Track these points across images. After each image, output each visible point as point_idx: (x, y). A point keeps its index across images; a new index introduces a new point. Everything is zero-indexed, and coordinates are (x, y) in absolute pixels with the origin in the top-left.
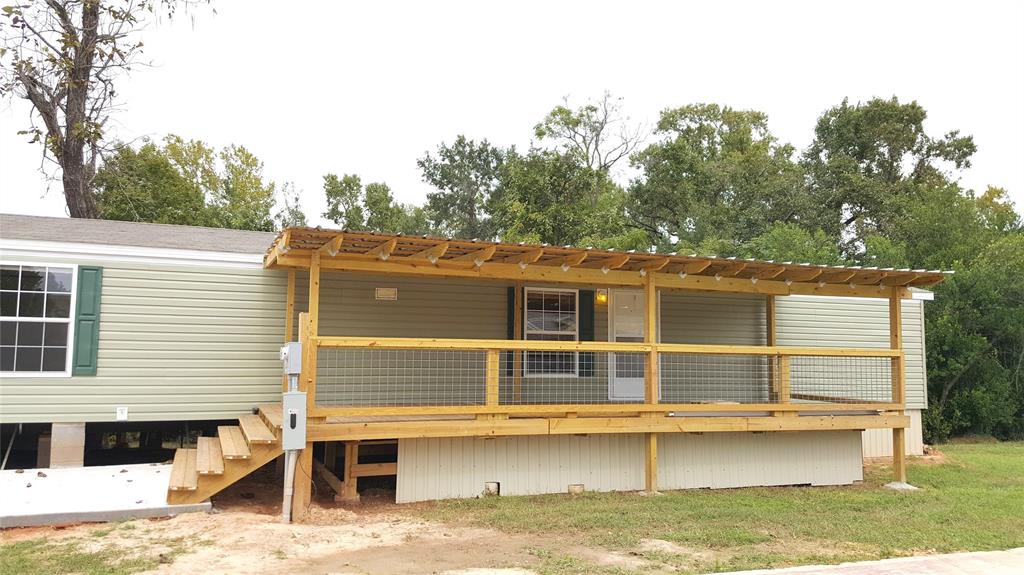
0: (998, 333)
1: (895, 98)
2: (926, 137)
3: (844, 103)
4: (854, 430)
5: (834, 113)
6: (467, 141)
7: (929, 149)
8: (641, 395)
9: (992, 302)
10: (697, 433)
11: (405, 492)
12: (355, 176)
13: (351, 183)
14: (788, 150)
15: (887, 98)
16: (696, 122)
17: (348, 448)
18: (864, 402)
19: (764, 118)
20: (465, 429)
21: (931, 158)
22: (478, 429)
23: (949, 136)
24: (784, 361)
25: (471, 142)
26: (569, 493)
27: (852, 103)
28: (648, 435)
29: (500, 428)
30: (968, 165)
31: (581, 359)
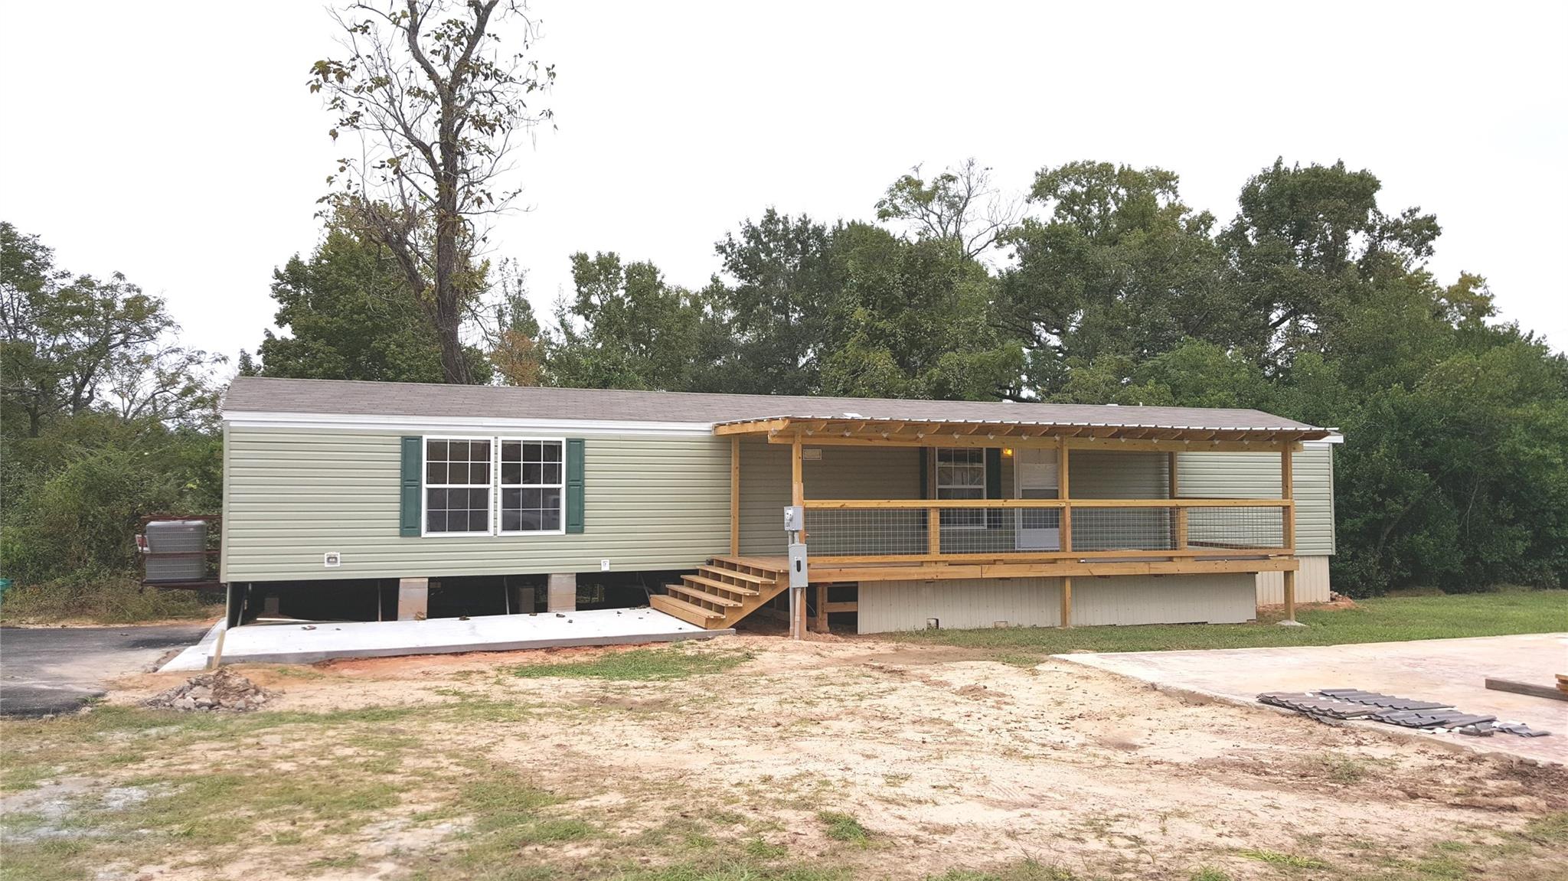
0: (1443, 468)
1: (1340, 163)
2: (1379, 214)
3: (1278, 164)
4: (1248, 573)
5: (1263, 178)
6: (780, 215)
7: (1383, 230)
8: (1056, 545)
9: (1435, 432)
10: (1105, 577)
11: (863, 626)
12: (611, 254)
13: (608, 264)
14: (1207, 219)
15: (1328, 164)
16: (1083, 186)
17: (820, 589)
18: (1256, 548)
19: (1174, 179)
20: (915, 573)
21: (1385, 241)
22: (925, 573)
23: (1408, 214)
24: (1182, 513)
25: (785, 218)
26: (996, 628)
27: (1288, 164)
28: (1063, 578)
29: (942, 573)
30: (1430, 252)
31: (989, 514)
